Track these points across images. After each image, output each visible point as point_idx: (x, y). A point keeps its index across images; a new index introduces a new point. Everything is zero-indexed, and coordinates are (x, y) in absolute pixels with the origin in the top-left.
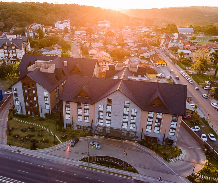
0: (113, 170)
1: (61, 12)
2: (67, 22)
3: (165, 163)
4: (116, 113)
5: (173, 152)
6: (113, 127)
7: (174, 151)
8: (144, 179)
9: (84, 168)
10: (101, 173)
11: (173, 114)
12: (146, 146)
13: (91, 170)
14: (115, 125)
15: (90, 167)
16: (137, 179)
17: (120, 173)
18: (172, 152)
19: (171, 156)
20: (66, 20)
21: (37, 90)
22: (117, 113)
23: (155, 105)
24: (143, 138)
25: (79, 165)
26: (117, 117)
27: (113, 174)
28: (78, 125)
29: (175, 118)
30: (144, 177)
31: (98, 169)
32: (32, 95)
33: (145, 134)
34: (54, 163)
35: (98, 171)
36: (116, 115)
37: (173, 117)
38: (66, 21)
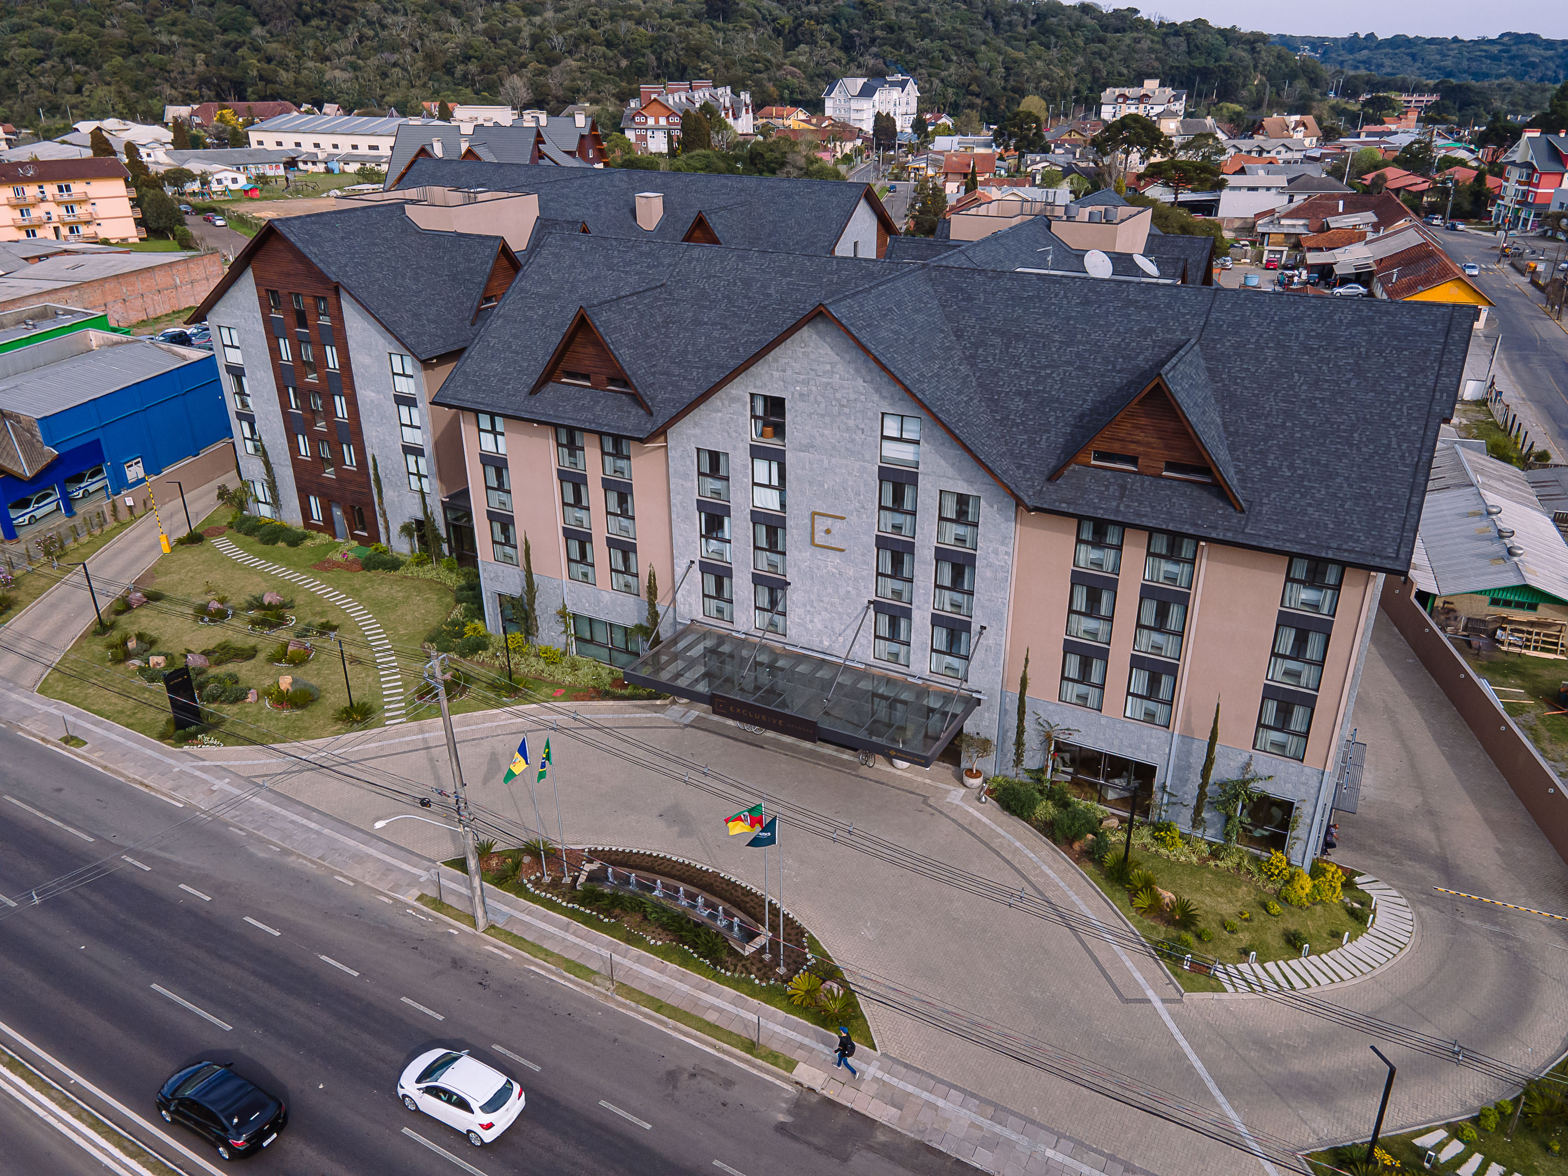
0: (664, 979)
1: (878, 33)
2: (903, 85)
3: (1150, 994)
4: (822, 524)
5: (1276, 908)
6: (803, 641)
7: (1285, 900)
8: (897, 1100)
9: (440, 929)
10: (552, 985)
11: (1288, 547)
12: (1049, 829)
13: (494, 947)
14: (819, 626)
15: (491, 928)
16: (830, 1094)
17: (711, 1017)
18: (1265, 906)
19: (1244, 938)
20: (899, 77)
21: (352, 344)
22: (830, 521)
23: (1133, 460)
24: (1032, 760)
25: (420, 898)
26: (834, 559)
27: (642, 1015)
28: (570, 609)
29: (1307, 595)
30: (901, 1085)
31: (548, 955)
32: (319, 378)
33: (1055, 720)
34: (251, 856)
35: (538, 967)
36: (820, 538)
37: (1289, 579)
38: (893, 84)
